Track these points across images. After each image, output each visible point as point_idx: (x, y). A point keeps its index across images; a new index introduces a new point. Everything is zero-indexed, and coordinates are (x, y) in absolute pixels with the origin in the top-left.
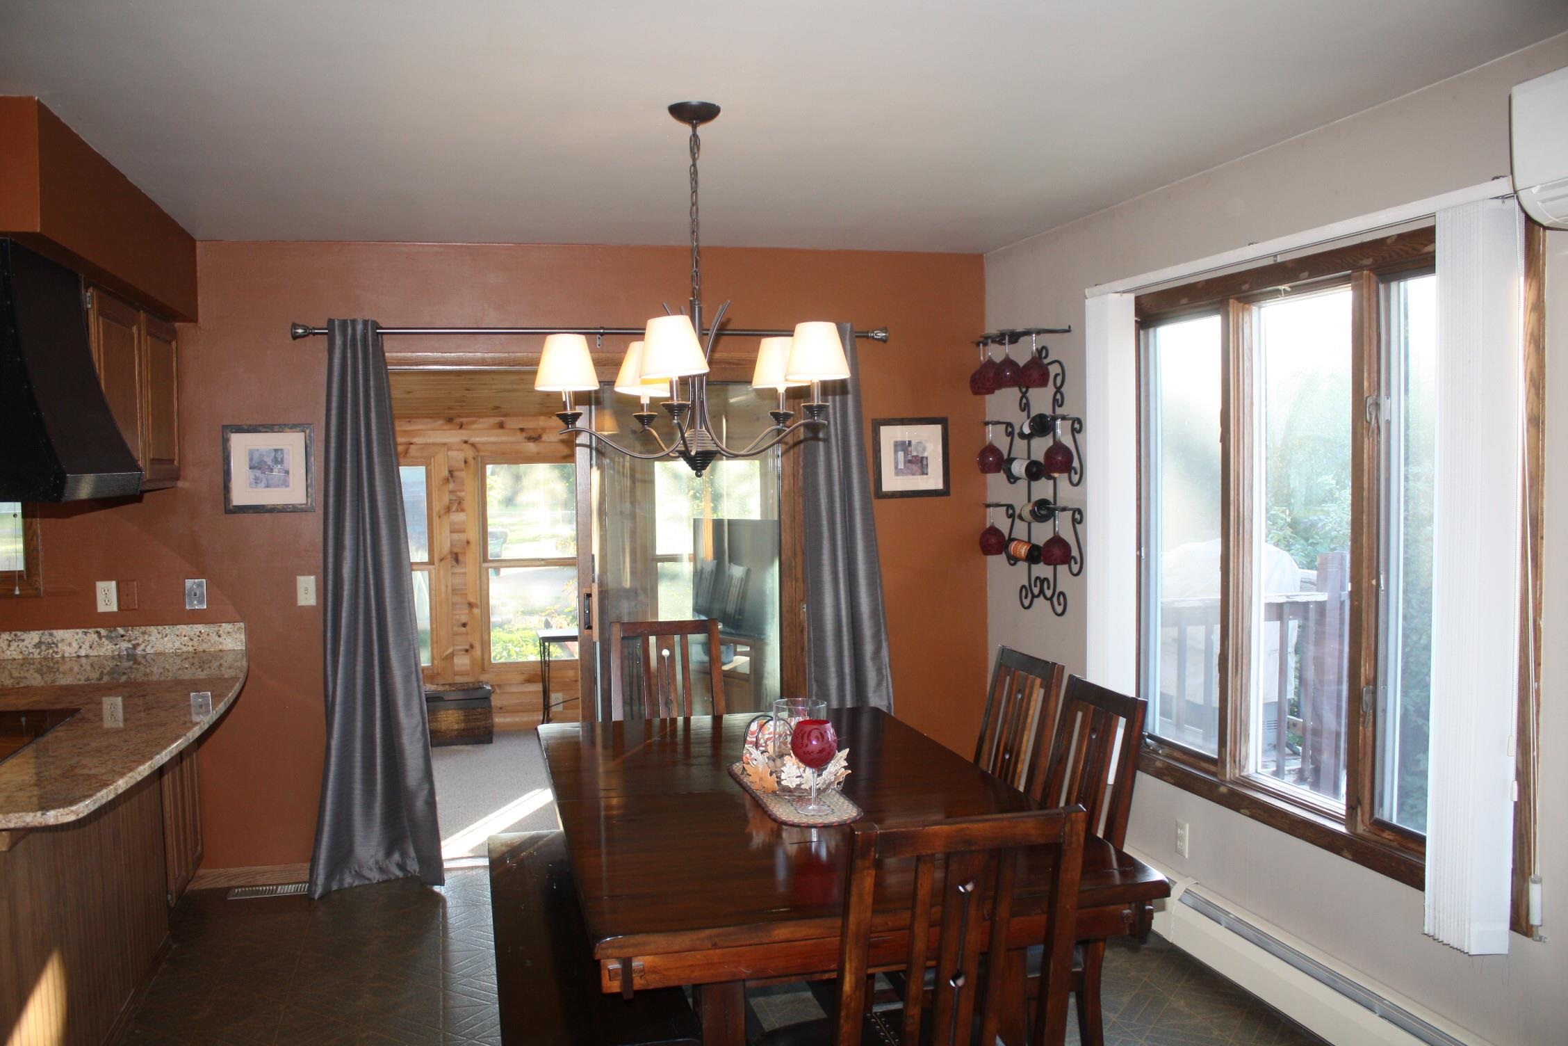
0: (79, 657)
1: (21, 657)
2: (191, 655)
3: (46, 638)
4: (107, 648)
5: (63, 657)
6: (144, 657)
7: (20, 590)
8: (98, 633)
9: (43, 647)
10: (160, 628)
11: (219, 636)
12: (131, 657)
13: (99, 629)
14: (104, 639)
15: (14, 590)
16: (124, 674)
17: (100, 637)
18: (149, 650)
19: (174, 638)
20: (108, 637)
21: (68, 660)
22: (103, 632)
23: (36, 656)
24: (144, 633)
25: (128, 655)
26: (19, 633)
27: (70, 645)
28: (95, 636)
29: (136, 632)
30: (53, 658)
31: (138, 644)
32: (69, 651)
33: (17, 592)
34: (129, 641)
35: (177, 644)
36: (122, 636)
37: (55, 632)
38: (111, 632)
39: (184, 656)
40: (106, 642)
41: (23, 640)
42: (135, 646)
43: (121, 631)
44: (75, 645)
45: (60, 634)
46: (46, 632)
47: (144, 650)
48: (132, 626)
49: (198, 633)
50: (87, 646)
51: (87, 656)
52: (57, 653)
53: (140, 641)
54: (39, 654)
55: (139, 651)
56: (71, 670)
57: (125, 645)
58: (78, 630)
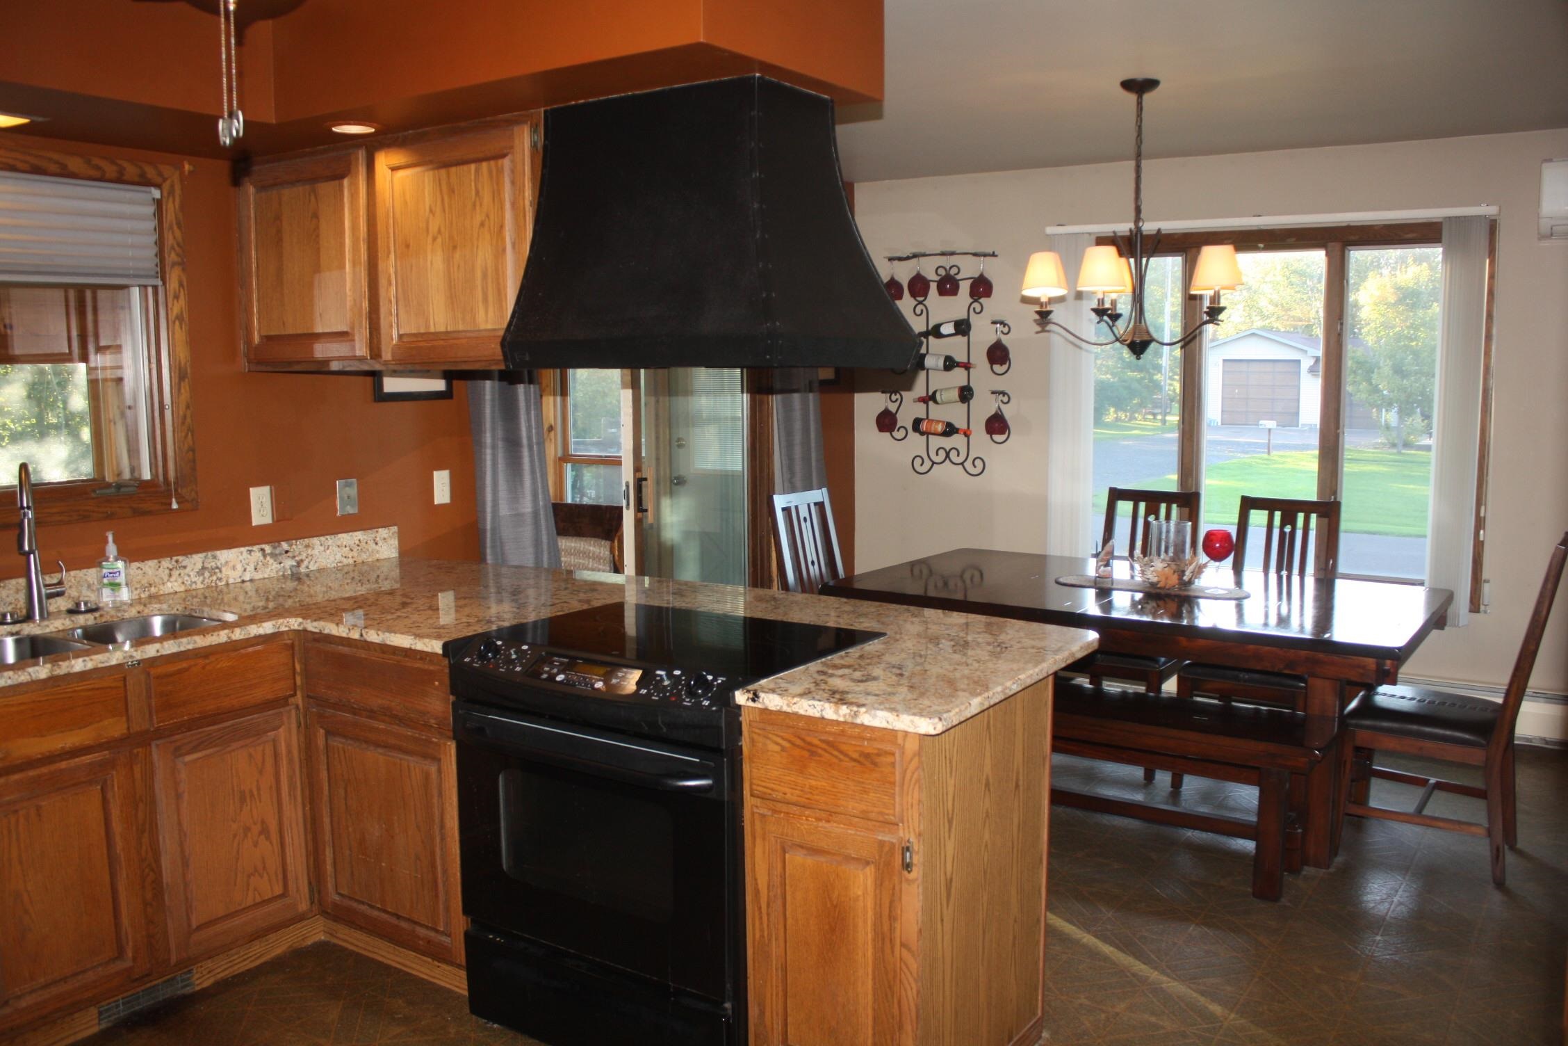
0: (243, 582)
1: (182, 589)
2: (351, 568)
3: (211, 564)
4: (272, 569)
5: (227, 584)
6: (308, 576)
7: (178, 503)
8: (263, 550)
9: (207, 574)
10: (322, 539)
11: (376, 544)
12: (296, 577)
13: (263, 546)
14: (268, 558)
15: (170, 504)
16: (289, 597)
17: (265, 556)
18: (313, 567)
19: (336, 549)
20: (273, 555)
21: (231, 587)
22: (268, 548)
23: (200, 586)
24: (307, 546)
25: (292, 574)
26: (180, 558)
27: (234, 568)
28: (259, 554)
29: (298, 546)
30: (217, 586)
31: (302, 561)
32: (233, 576)
33: (175, 506)
34: (294, 557)
35: (338, 557)
36: (287, 552)
37: (218, 553)
38: (275, 548)
39: (346, 570)
40: (271, 561)
41: (185, 567)
42: (299, 563)
43: (285, 546)
44: (239, 568)
45: (225, 555)
46: (210, 554)
47: (307, 567)
48: (296, 539)
49: (357, 542)
50: (251, 568)
51: (251, 580)
52: (220, 579)
53: (303, 556)
54: (202, 582)
55: (303, 569)
56: (236, 599)
57: (289, 563)
58: (242, 549)
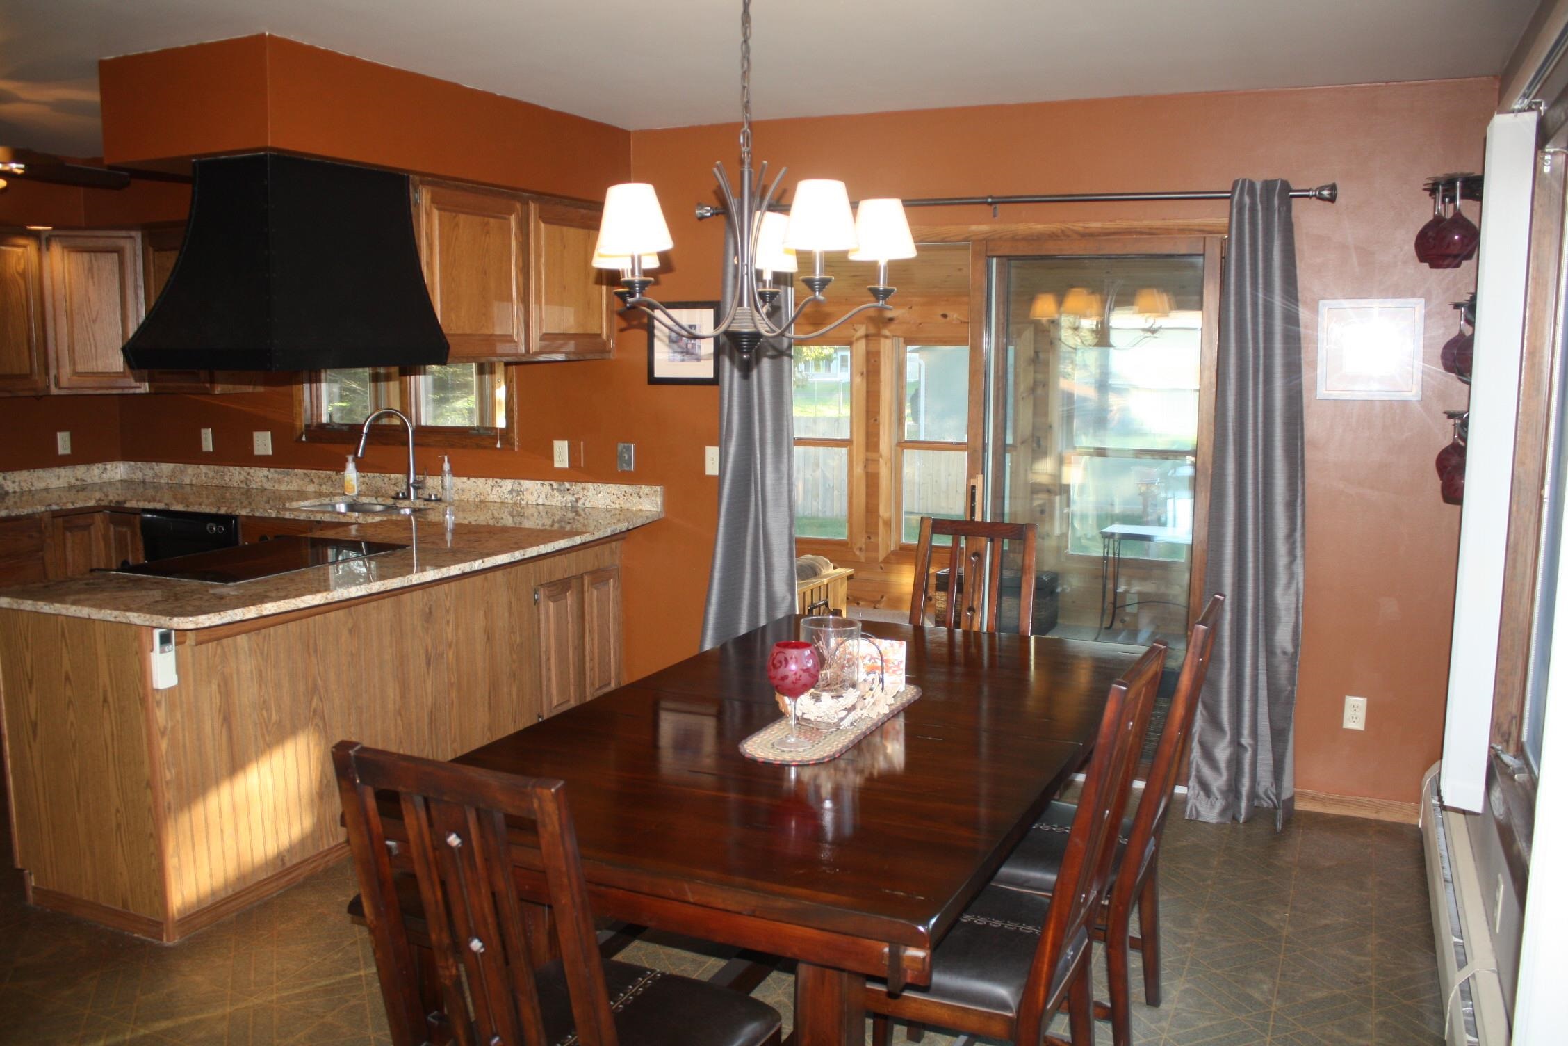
0: (538, 504)
1: (499, 500)
2: (618, 512)
3: (516, 487)
4: (557, 500)
5: (527, 504)
6: (584, 510)
7: (501, 444)
8: (551, 485)
9: (514, 494)
10: (596, 485)
11: (640, 497)
12: (574, 509)
13: (552, 482)
14: (555, 491)
15: (496, 444)
16: (569, 523)
17: (553, 489)
18: (587, 505)
19: (606, 495)
20: (558, 490)
21: (530, 506)
22: (555, 485)
23: (510, 501)
24: (584, 489)
25: (572, 507)
26: (499, 480)
27: (532, 493)
28: (549, 488)
29: (577, 487)
30: (520, 504)
31: (579, 498)
32: (531, 499)
33: (498, 446)
34: (573, 495)
35: (608, 502)
36: (568, 490)
37: (522, 481)
38: (560, 485)
39: (613, 512)
40: (557, 494)
41: (501, 487)
42: (577, 500)
43: (567, 485)
44: (535, 495)
45: (526, 484)
46: (516, 481)
47: (584, 504)
48: (576, 482)
49: (623, 493)
50: (543, 496)
51: (543, 505)
52: (523, 500)
53: (581, 495)
54: (511, 499)
55: (580, 504)
56: (532, 515)
57: (570, 498)
58: (537, 482)
